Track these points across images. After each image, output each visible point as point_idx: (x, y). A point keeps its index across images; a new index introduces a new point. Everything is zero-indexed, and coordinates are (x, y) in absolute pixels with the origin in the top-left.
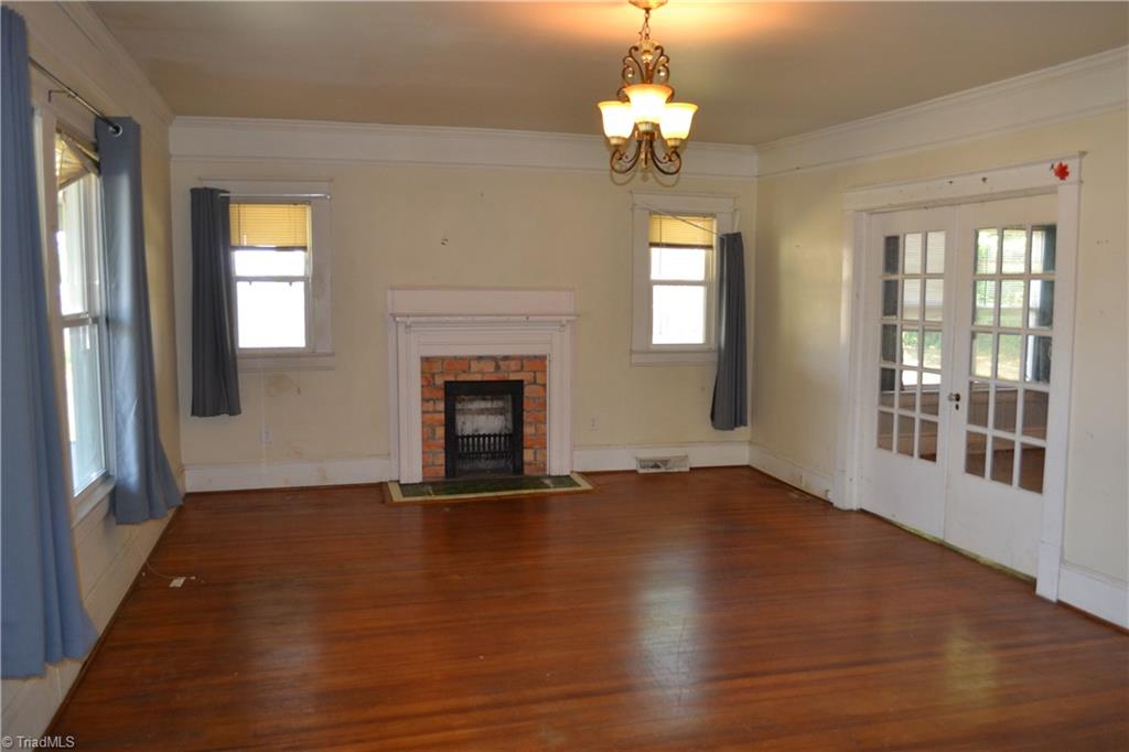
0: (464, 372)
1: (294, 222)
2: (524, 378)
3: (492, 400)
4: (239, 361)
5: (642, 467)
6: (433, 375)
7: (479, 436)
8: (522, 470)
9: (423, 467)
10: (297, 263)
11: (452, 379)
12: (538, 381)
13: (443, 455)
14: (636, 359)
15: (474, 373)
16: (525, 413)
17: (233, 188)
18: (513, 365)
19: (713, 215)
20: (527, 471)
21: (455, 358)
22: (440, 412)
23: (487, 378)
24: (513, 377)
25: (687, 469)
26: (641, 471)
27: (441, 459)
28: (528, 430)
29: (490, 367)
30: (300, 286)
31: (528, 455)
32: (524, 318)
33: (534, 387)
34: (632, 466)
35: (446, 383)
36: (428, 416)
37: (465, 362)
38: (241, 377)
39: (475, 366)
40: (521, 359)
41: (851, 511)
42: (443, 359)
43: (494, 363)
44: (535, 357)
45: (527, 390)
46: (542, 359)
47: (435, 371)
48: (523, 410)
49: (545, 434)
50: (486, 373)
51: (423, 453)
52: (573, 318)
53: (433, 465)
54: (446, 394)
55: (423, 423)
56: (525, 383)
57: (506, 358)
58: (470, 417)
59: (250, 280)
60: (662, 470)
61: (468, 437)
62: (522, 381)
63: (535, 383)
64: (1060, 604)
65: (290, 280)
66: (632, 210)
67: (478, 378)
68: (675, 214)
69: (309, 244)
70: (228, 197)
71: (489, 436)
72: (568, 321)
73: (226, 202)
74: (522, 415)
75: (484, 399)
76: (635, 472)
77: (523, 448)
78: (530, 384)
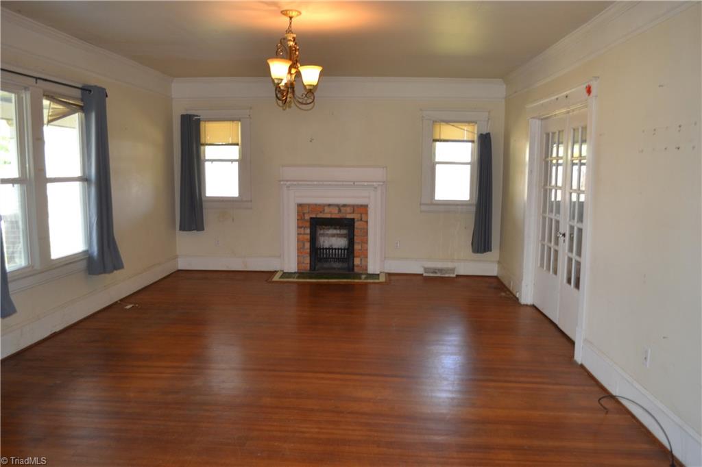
0: (321, 212)
1: (232, 130)
2: (355, 217)
3: (340, 229)
4: (204, 203)
5: (425, 272)
6: (304, 214)
7: (332, 249)
8: (353, 269)
9: (298, 264)
10: (234, 152)
11: (314, 216)
12: (363, 219)
13: (309, 258)
14: (423, 208)
15: (327, 213)
16: (355, 238)
17: (202, 114)
18: (349, 210)
19: (475, 122)
20: (356, 270)
21: (316, 205)
22: (307, 234)
23: (333, 216)
24: (349, 216)
25: (454, 276)
26: (425, 275)
27: (307, 260)
28: (357, 247)
29: (336, 210)
30: (236, 164)
31: (357, 261)
32: (352, 183)
33: (359, 222)
34: (420, 271)
35: (311, 218)
36: (301, 236)
37: (322, 207)
38: (205, 212)
39: (327, 210)
40: (353, 206)
41: (527, 305)
42: (309, 205)
43: (337, 208)
44: (362, 206)
45: (357, 224)
46: (365, 207)
47: (305, 211)
48: (354, 235)
49: (367, 250)
50: (334, 214)
51: (298, 256)
52: (381, 183)
53: (303, 263)
54: (311, 224)
55: (298, 240)
56: (356, 220)
57: (345, 206)
58: (327, 238)
59: (212, 161)
60: (439, 275)
61: (326, 249)
62: (353, 219)
63: (361, 220)
64: (582, 366)
65: (232, 161)
66: (422, 120)
67: (328, 216)
68: (447, 122)
69: (240, 142)
70: (199, 119)
71: (339, 249)
72: (379, 185)
73: (198, 121)
74: (354, 238)
75: (335, 229)
76: (422, 275)
77: (354, 257)
78: (358, 221)
